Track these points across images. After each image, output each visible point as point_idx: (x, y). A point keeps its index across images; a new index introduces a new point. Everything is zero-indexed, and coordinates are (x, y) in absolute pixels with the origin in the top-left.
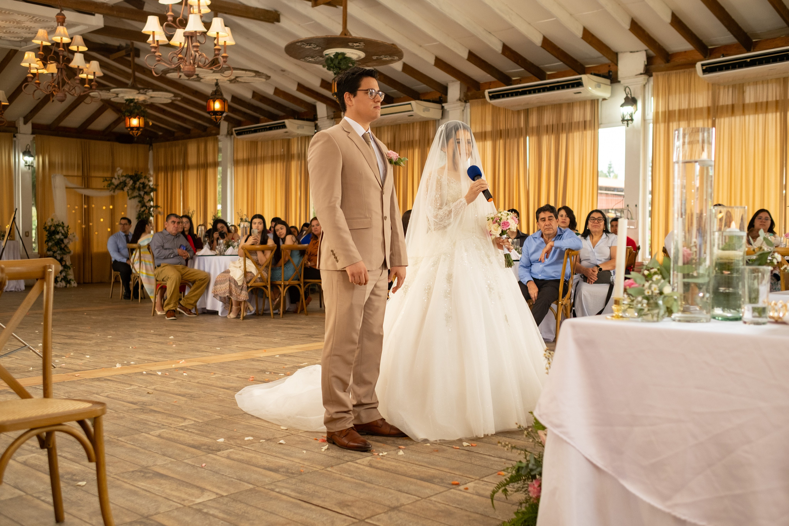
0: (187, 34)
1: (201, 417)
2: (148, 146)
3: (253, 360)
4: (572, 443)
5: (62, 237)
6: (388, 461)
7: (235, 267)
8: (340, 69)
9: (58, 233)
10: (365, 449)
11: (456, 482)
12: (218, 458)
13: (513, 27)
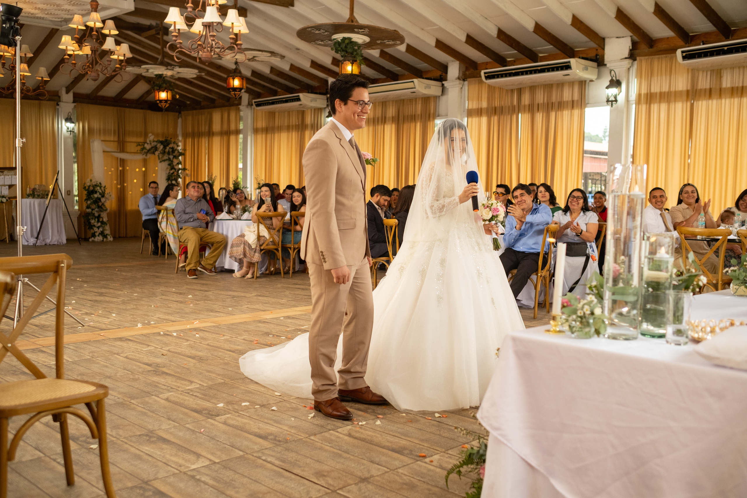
0: (204, 24)
1: (207, 381)
2: (177, 114)
3: (260, 322)
4: (509, 445)
5: (100, 196)
6: (366, 430)
7: (250, 231)
8: (347, 52)
9: (96, 192)
10: (346, 417)
11: (424, 454)
12: (216, 423)
13: (507, 14)
